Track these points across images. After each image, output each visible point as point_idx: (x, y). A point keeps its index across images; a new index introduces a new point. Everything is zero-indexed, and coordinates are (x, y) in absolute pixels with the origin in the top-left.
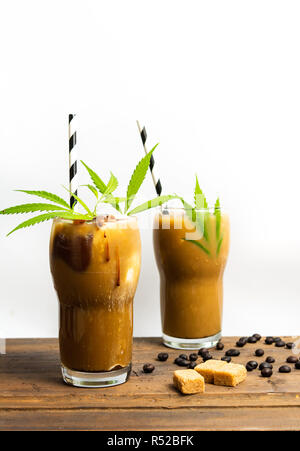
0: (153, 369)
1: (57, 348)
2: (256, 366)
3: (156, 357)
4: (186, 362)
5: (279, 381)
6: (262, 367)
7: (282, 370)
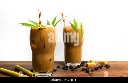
0: (56, 70)
1: (31, 64)
2: (84, 69)
3: (57, 67)
4: (65, 68)
5: (91, 74)
6: (86, 70)
7: (92, 71)
